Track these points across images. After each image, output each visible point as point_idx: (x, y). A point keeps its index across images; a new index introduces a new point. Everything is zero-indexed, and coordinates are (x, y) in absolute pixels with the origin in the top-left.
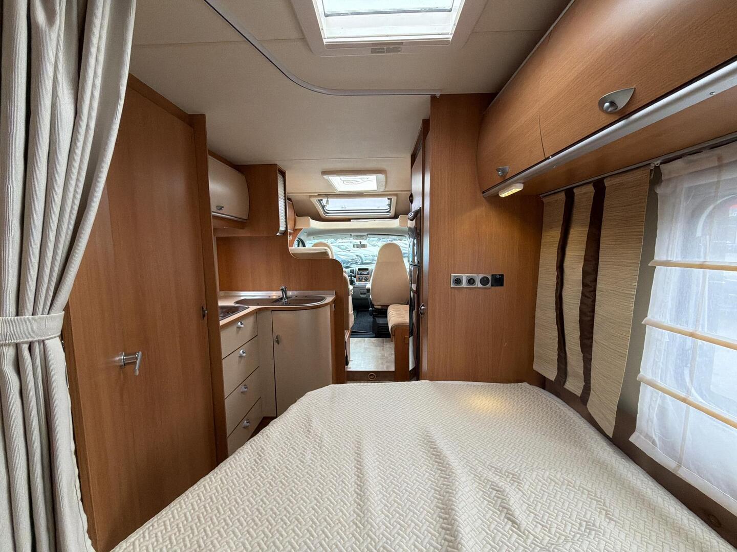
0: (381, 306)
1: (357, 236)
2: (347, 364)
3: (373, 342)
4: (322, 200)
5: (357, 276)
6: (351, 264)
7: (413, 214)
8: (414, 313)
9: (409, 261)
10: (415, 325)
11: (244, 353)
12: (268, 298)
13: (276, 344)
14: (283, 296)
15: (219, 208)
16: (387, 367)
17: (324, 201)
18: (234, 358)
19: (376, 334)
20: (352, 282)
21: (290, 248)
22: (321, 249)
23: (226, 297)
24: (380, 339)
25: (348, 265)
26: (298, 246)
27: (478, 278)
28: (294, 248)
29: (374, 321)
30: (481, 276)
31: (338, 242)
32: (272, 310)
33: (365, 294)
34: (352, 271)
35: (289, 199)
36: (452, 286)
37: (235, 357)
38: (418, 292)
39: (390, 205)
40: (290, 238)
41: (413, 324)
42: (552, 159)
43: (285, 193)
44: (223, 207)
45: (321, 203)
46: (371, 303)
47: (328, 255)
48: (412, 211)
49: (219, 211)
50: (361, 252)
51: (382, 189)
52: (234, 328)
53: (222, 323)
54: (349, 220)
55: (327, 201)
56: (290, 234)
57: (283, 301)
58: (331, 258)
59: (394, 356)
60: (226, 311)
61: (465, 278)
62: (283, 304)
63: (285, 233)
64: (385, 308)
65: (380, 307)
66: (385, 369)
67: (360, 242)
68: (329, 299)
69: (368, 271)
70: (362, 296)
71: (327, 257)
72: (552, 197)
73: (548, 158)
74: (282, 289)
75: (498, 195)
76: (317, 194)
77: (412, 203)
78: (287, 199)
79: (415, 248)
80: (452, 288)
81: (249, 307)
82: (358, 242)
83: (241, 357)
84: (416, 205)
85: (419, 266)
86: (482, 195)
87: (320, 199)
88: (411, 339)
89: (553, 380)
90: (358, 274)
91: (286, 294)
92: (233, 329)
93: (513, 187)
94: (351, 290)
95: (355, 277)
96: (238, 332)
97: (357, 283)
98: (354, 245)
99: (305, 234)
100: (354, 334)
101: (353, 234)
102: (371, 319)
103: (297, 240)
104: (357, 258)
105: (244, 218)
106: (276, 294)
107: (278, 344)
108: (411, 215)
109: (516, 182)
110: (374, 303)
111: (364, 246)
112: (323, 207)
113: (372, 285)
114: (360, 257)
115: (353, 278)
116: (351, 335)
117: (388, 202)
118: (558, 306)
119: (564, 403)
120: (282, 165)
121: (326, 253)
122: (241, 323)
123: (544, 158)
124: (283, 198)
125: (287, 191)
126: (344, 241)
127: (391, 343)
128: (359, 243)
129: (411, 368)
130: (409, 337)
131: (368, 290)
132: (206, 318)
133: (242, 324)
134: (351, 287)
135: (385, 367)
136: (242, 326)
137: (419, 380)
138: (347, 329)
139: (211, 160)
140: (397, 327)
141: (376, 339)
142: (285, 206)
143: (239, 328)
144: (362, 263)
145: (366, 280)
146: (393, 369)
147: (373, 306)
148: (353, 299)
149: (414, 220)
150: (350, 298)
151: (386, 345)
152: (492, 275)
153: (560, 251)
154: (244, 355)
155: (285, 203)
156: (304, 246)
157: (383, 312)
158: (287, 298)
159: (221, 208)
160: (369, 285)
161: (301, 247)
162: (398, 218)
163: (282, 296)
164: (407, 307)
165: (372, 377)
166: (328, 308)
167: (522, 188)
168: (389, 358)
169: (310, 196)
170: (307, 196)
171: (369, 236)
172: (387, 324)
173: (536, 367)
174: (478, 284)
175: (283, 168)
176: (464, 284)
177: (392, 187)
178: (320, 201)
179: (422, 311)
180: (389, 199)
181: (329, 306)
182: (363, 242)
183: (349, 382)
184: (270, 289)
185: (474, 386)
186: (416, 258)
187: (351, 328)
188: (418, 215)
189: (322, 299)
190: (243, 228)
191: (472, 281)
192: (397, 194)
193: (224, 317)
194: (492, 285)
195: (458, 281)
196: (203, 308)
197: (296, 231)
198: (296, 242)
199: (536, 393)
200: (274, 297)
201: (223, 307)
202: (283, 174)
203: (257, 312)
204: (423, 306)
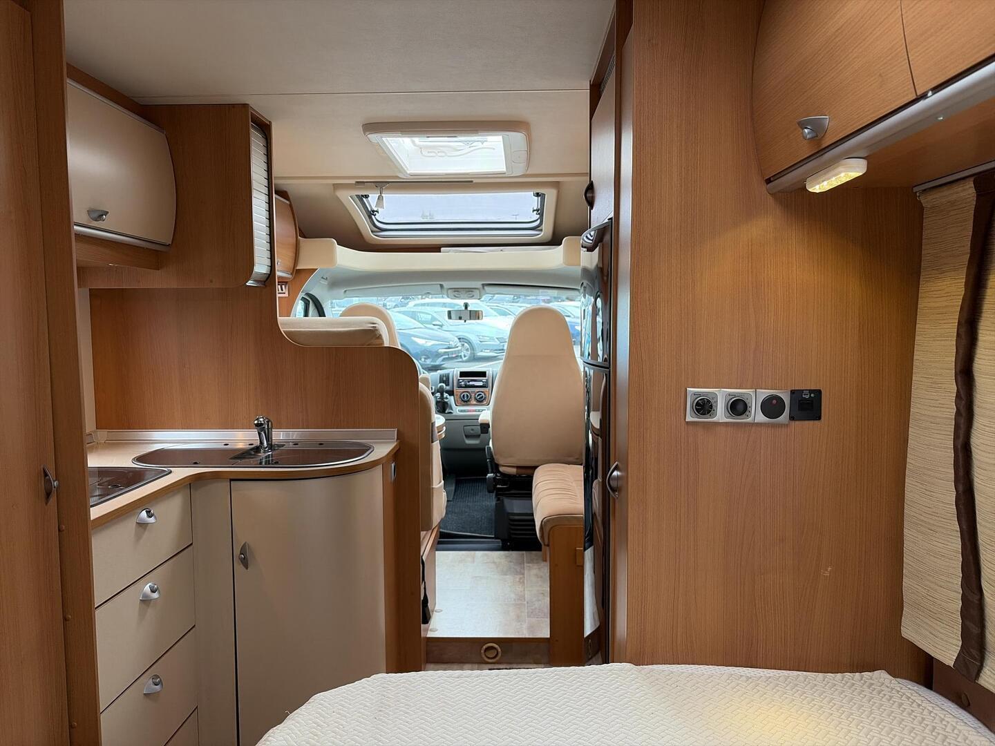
0: (518, 467)
1: (456, 290)
2: (426, 619)
3: (494, 562)
4: (367, 197)
5: (457, 391)
6: (444, 360)
7: (592, 233)
8: (596, 486)
9: (582, 354)
10: (599, 519)
11: (153, 591)
12: (221, 446)
13: (239, 567)
14: (261, 443)
15: (96, 215)
16: (531, 628)
17: (372, 201)
18: (128, 605)
19: (503, 540)
20: (443, 407)
21: (280, 319)
22: (361, 322)
23: (114, 445)
24: (514, 554)
25: (437, 363)
26: (306, 314)
27: (755, 398)
28: (295, 319)
29: (500, 508)
30: (764, 393)
31: (412, 304)
32: (231, 480)
33: (477, 436)
34: (445, 379)
35: (283, 194)
36: (689, 419)
37: (130, 601)
38: (605, 431)
39: (540, 211)
40: (282, 293)
41: (594, 515)
42: (933, 99)
43: (269, 178)
44: (106, 213)
45: (364, 204)
46: (492, 459)
47: (380, 337)
48: (593, 227)
49: (95, 224)
50: (470, 329)
51: (519, 170)
52: (129, 526)
53: (95, 512)
54: (436, 248)
55: (380, 198)
56: (283, 282)
57: (262, 455)
58: (386, 344)
59: (548, 599)
60: (109, 483)
61: (721, 397)
62: (260, 464)
63: (269, 280)
64: (529, 472)
65: (513, 471)
66: (525, 634)
67: (466, 306)
68: (381, 450)
69: (484, 379)
70: (468, 442)
71: (377, 342)
72: (946, 192)
73: (924, 96)
74: (257, 425)
75: (804, 188)
76: (353, 181)
77: (592, 207)
78: (276, 192)
79: (599, 319)
80: (688, 423)
81: (171, 472)
82: (460, 303)
83: (146, 601)
84: (601, 213)
85: (607, 367)
86: (764, 187)
87: (361, 193)
88: (589, 554)
89: (951, 664)
90: (460, 387)
91: (269, 438)
92: (127, 528)
93: (840, 169)
94: (440, 428)
95: (451, 393)
96: (138, 537)
97: (457, 410)
98: (449, 313)
99: (326, 283)
100: (446, 540)
101: (446, 284)
102: (490, 502)
103: (303, 299)
104: (459, 344)
105: (163, 241)
106: (243, 438)
107: (247, 568)
108: (589, 236)
109: (849, 155)
110: (500, 460)
111: (475, 315)
112: (371, 214)
113: (495, 414)
114: (469, 343)
115: (445, 395)
116: (439, 543)
117: (535, 202)
118: (961, 473)
119: (978, 724)
120: (260, 105)
121: (373, 333)
122: (148, 512)
123: (915, 97)
124: (265, 190)
125: (275, 173)
126: (427, 300)
127: (543, 564)
128: (464, 308)
129: (588, 631)
130: (585, 550)
131: (485, 427)
132: (53, 499)
133: (150, 515)
134: (439, 420)
135: (525, 626)
136: (152, 520)
137: (609, 663)
138: (427, 527)
139: (73, 90)
140: (557, 523)
141: (502, 553)
142: (270, 211)
143: (142, 525)
144: (474, 359)
145: (480, 401)
146: (545, 633)
147: (496, 467)
148: (445, 450)
149: (597, 250)
150: (436, 448)
151: (530, 569)
152: (793, 392)
153: (963, 330)
154: (155, 595)
155: (270, 203)
156: (321, 313)
157: (521, 484)
158: (271, 447)
159: (100, 215)
160: (486, 415)
161: (313, 317)
162: (560, 244)
163: (258, 443)
164: (579, 470)
165: (491, 654)
166: (377, 474)
167: (864, 171)
168: (537, 605)
169: (336, 187)
170: (327, 184)
171: (486, 288)
172: (532, 515)
173: (909, 632)
174: (756, 415)
175: (266, 115)
176: (720, 414)
177: (546, 165)
178: (361, 198)
179: (613, 484)
180: (538, 195)
181: (380, 467)
182: (474, 304)
183: (432, 666)
184: (228, 423)
185: (748, 678)
186: (600, 345)
187: (439, 525)
188: (606, 237)
189: (363, 450)
190: (158, 267)
191: (740, 407)
192: (558, 183)
193: (106, 495)
194: (792, 418)
195: (704, 407)
196: (46, 475)
197: (300, 275)
198: (299, 306)
199: (908, 698)
200: (241, 446)
201: (102, 472)
202: (265, 129)
203: (191, 483)
204: (616, 468)
